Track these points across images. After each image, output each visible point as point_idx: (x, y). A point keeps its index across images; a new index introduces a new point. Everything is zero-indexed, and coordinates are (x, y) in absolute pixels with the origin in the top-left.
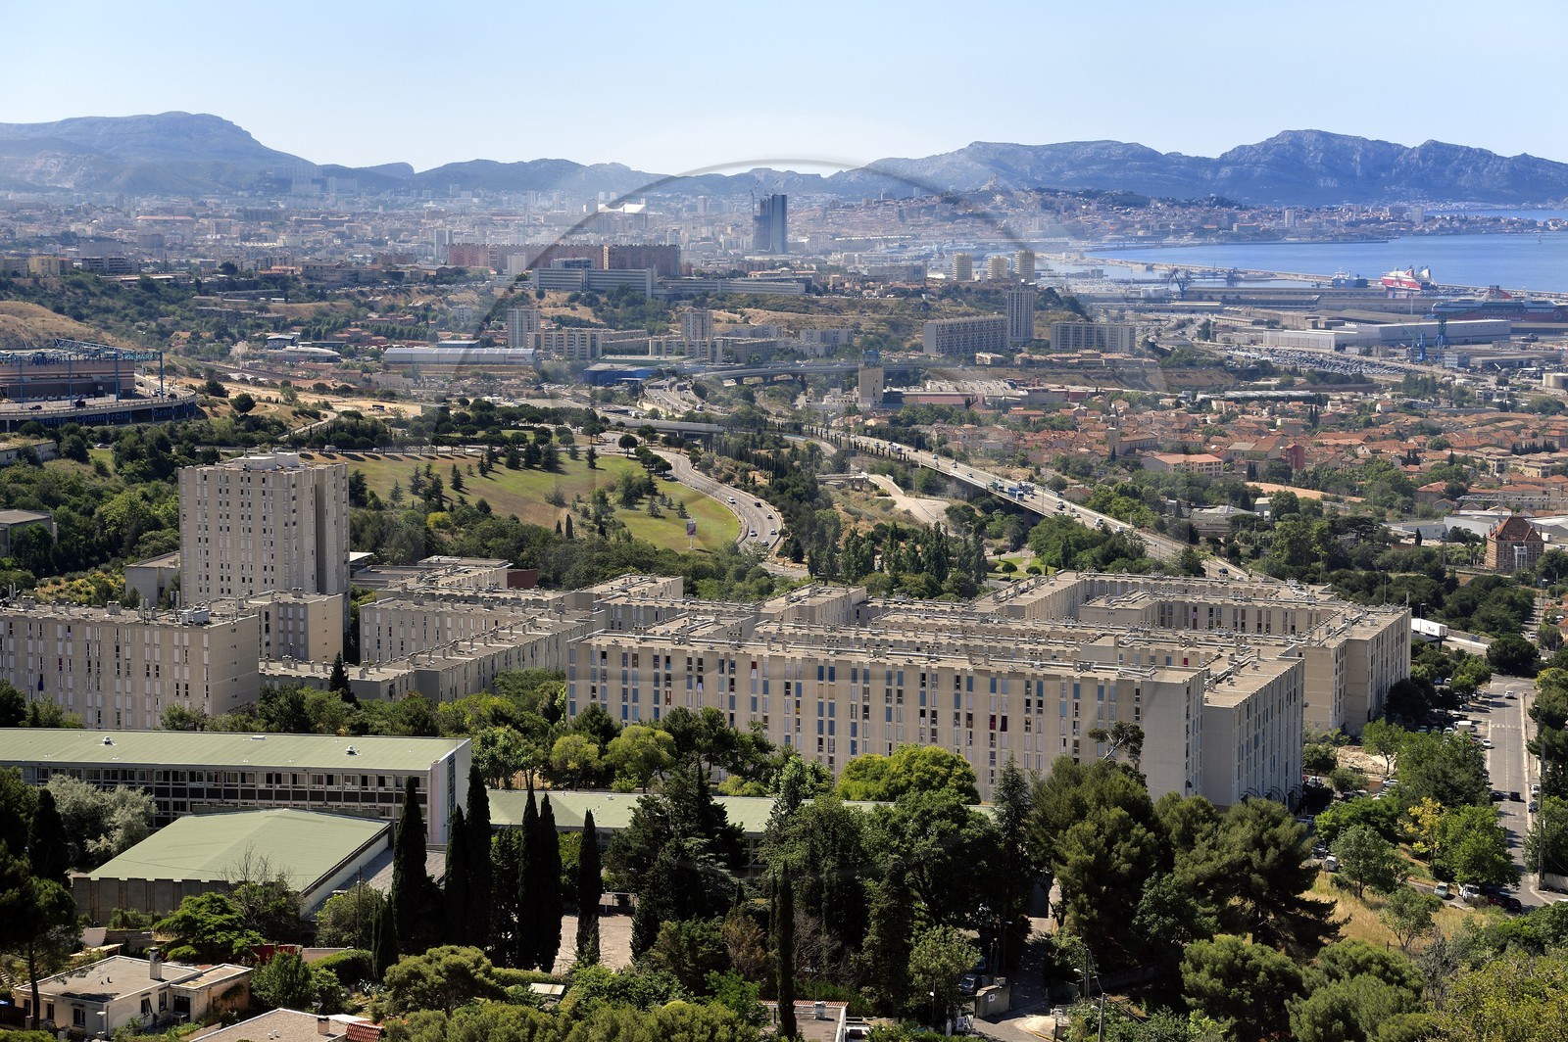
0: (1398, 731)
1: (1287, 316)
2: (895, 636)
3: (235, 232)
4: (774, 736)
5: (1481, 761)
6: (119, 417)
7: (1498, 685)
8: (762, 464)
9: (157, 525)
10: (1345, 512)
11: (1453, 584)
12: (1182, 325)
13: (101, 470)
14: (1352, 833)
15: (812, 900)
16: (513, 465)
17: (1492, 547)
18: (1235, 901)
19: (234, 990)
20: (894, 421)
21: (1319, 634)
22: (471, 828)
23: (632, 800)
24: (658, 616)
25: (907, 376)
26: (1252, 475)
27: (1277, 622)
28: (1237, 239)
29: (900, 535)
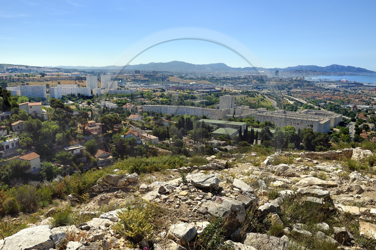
0: (340, 126)
1: (331, 84)
2: (288, 115)
3: (224, 74)
4: (275, 124)
5: (349, 130)
6: (214, 91)
7: (351, 123)
8: (275, 97)
9: (217, 101)
10: (336, 104)
11: (347, 112)
12: (320, 84)
13: (212, 96)
14: (334, 137)
15: (278, 140)
16: (250, 97)
17: (352, 108)
18: (321, 142)
19: (224, 143)
20: (289, 93)
21: (333, 117)
22: (246, 131)
23: (261, 129)
24: (264, 112)
25: (290, 89)
26: (327, 100)
27: (328, 115)
28: (326, 75)
29: (289, 105)
